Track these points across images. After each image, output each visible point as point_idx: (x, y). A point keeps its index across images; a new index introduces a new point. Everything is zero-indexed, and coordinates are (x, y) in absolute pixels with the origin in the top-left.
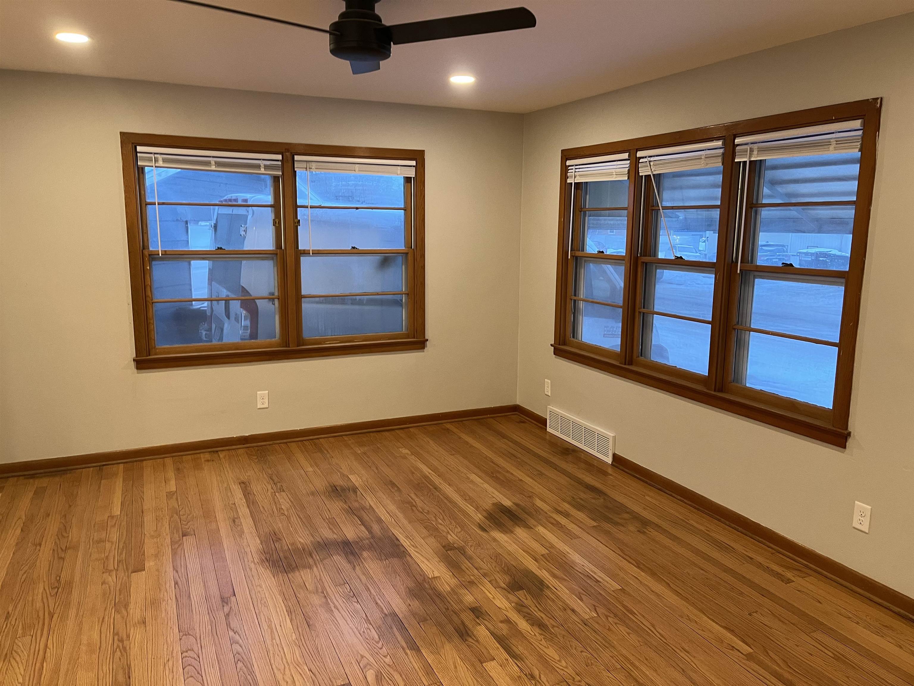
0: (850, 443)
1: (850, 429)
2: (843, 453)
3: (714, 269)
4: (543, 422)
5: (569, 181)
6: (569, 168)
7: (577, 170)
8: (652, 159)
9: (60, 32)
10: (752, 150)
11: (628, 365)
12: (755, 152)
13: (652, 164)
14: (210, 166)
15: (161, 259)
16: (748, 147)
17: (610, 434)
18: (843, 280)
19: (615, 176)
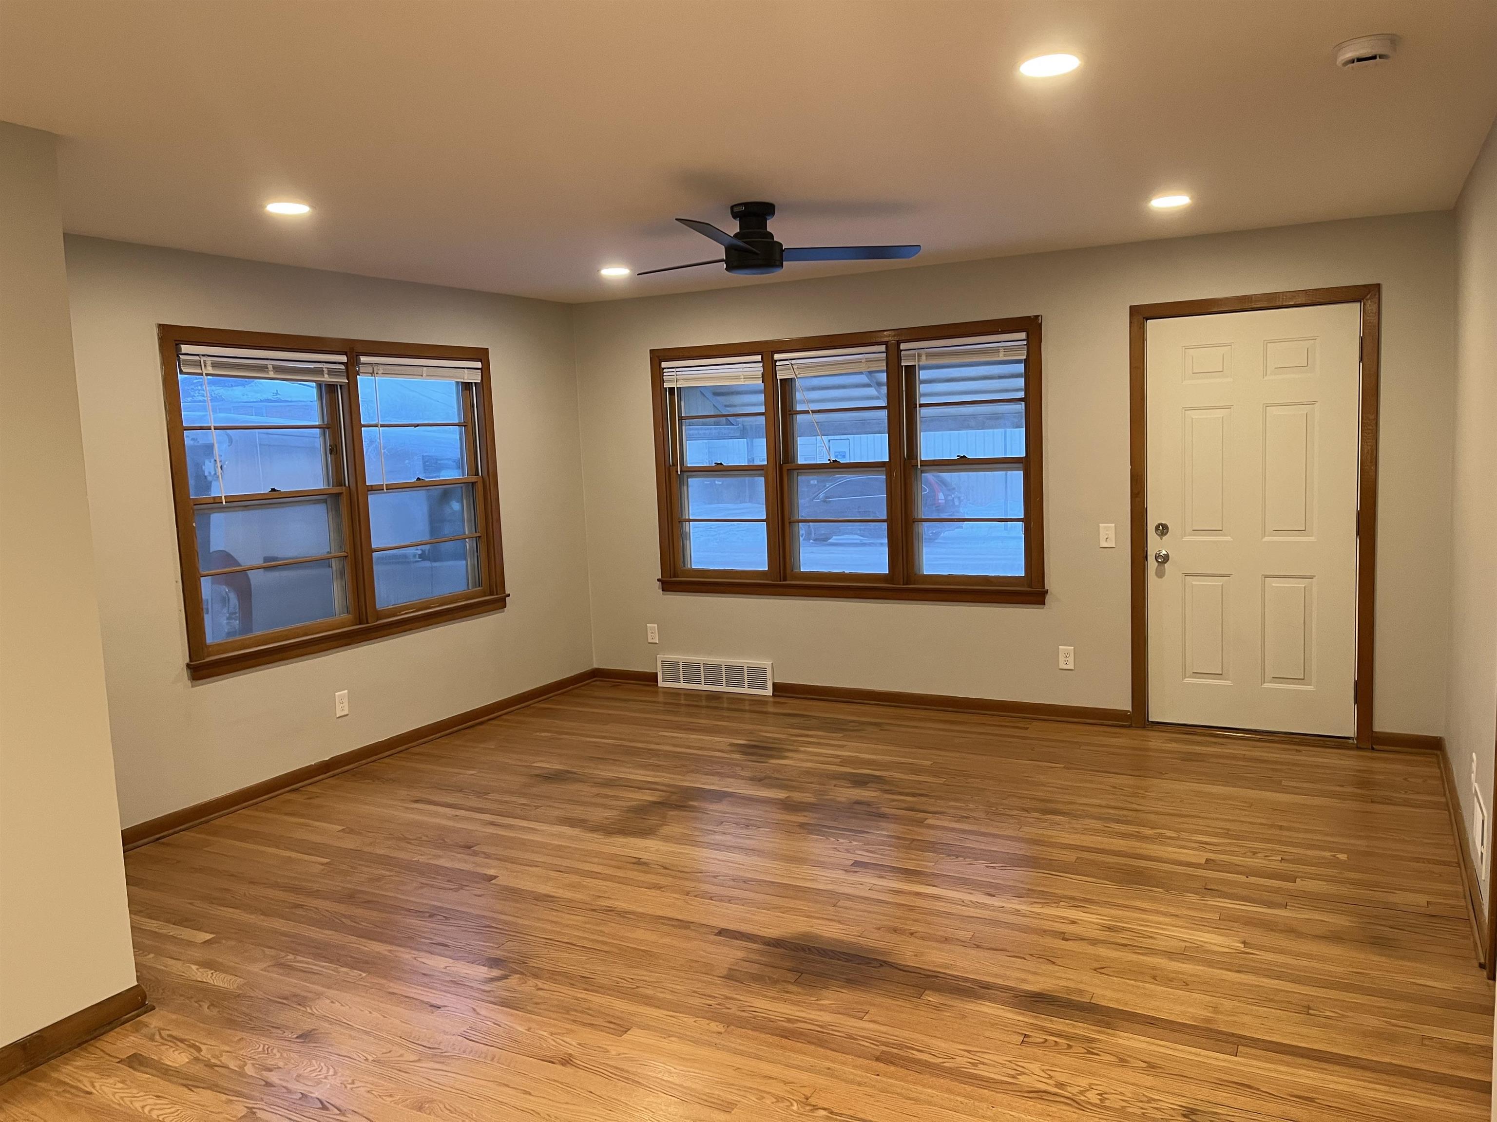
0: (1048, 598)
1: (1046, 587)
2: (1043, 608)
3: (884, 469)
4: (653, 678)
5: (666, 385)
6: (665, 371)
7: (678, 373)
8: (793, 362)
9: (273, 202)
10: (919, 355)
11: (784, 581)
12: (924, 357)
13: (795, 367)
14: (268, 372)
15: (223, 509)
16: (916, 352)
17: (766, 663)
18: (1021, 465)
19: (742, 380)
